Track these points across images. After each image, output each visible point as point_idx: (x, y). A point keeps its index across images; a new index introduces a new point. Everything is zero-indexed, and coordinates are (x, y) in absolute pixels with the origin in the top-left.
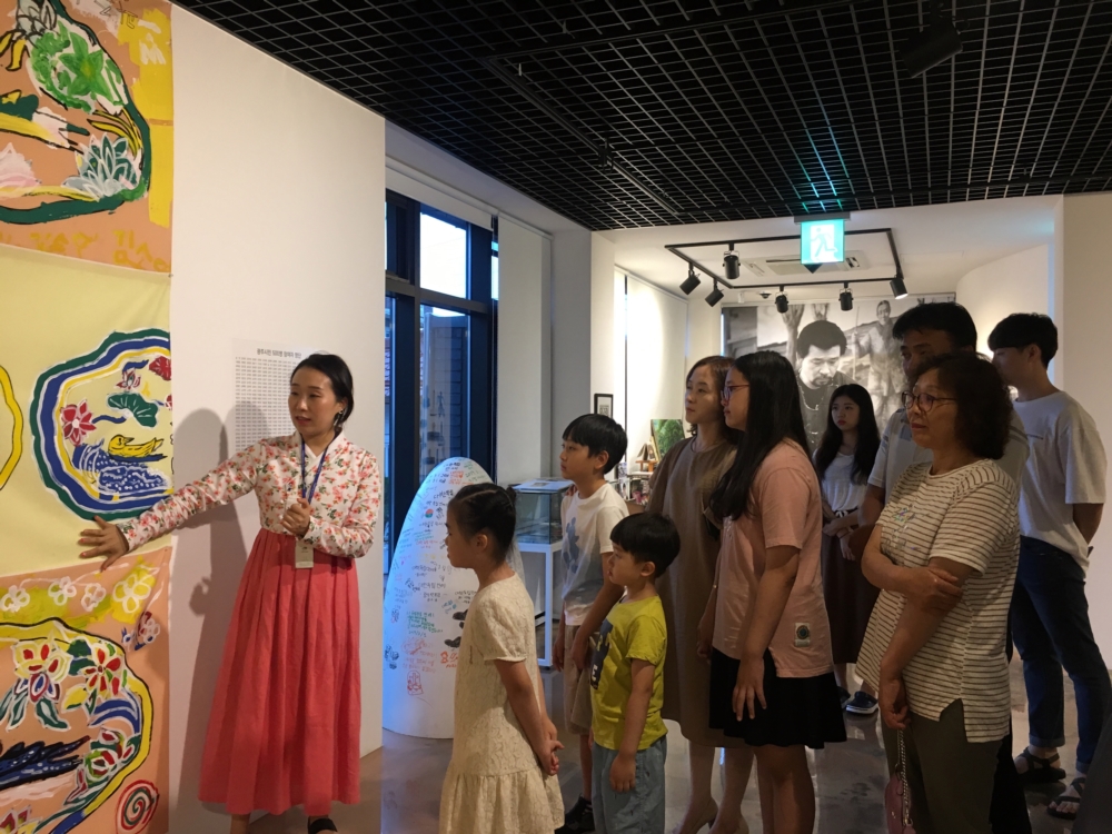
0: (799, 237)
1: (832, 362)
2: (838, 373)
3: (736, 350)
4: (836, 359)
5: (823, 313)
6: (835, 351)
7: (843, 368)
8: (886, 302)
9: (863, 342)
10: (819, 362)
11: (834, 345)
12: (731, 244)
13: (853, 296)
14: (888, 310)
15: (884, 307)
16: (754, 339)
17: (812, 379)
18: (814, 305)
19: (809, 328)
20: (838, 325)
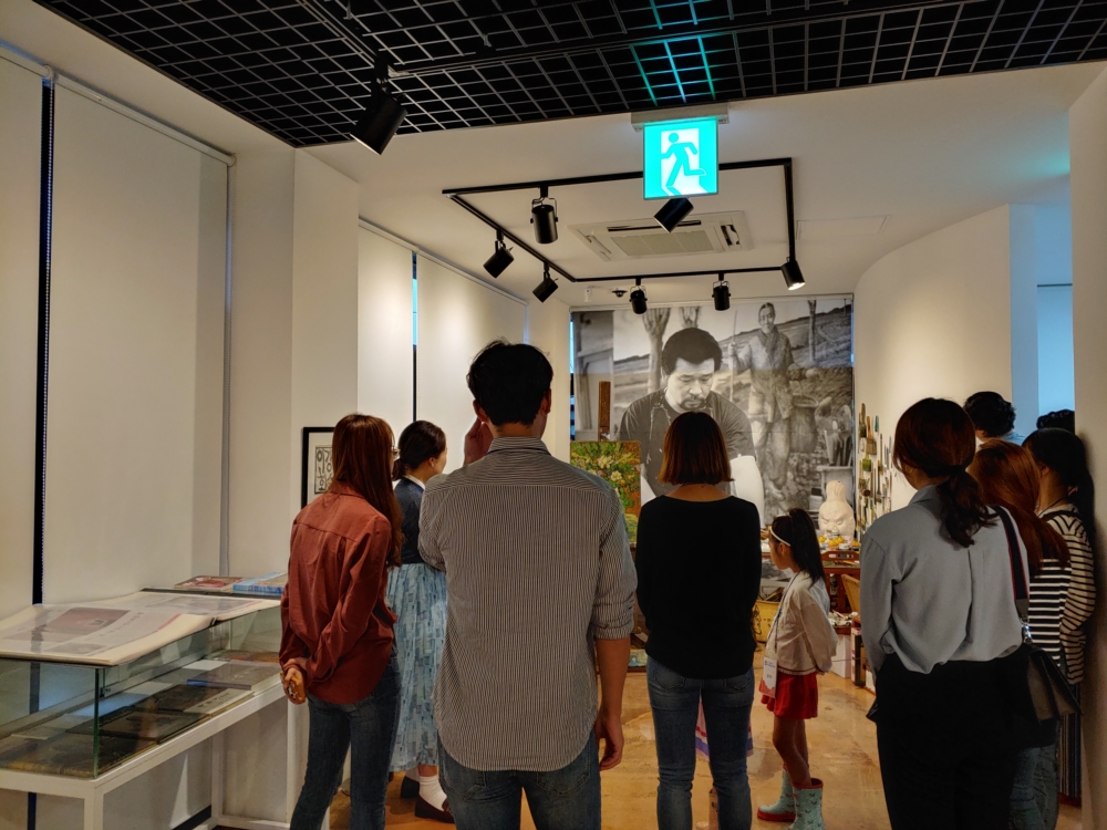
4: (710, 375)
5: (693, 318)
6: (709, 365)
8: (770, 305)
10: (688, 379)
11: (707, 358)
14: (773, 314)
15: (767, 310)
16: (610, 351)
18: (682, 309)
19: (676, 337)
20: (711, 334)
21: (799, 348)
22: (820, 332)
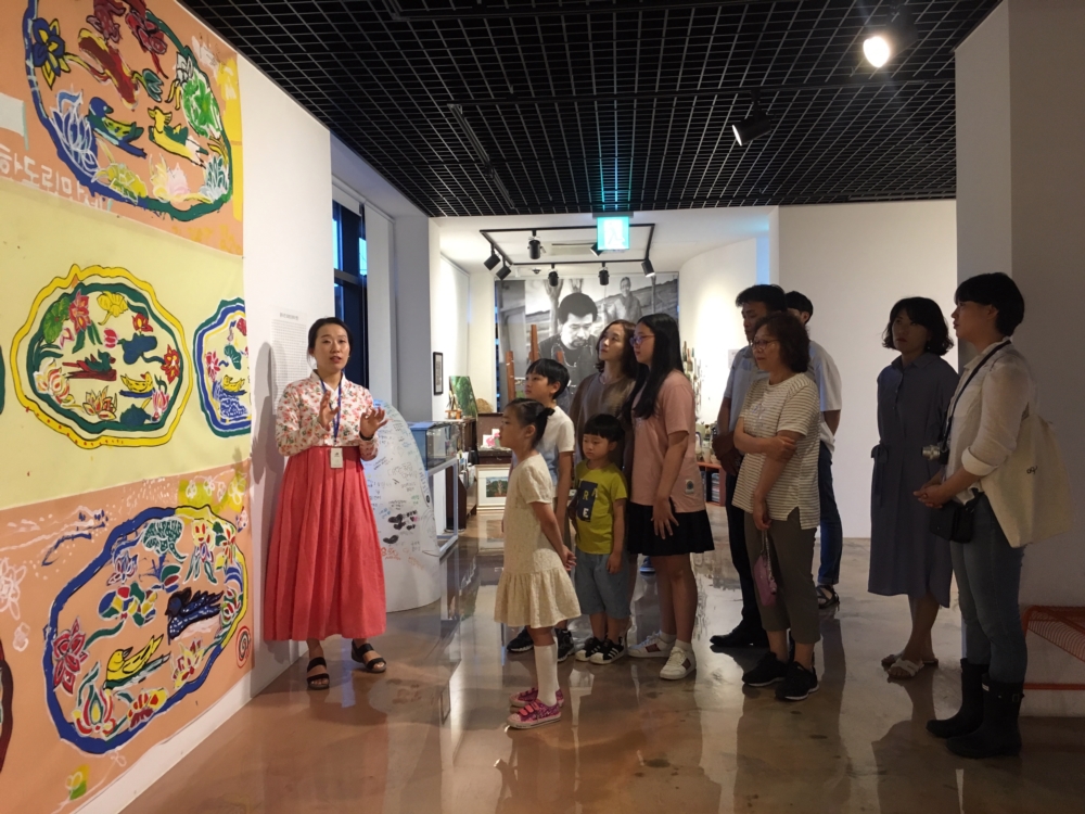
0: (595, 227)
1: (586, 327)
2: (591, 337)
3: (508, 317)
4: (590, 324)
5: (578, 286)
6: (589, 318)
7: (596, 332)
8: (628, 279)
9: (610, 311)
10: (576, 327)
11: (588, 313)
12: (534, 231)
13: (610, 273)
14: (629, 285)
15: (625, 282)
16: (523, 308)
17: (571, 341)
18: (571, 280)
19: (567, 299)
20: (591, 296)
21: (645, 306)
22: (659, 297)
